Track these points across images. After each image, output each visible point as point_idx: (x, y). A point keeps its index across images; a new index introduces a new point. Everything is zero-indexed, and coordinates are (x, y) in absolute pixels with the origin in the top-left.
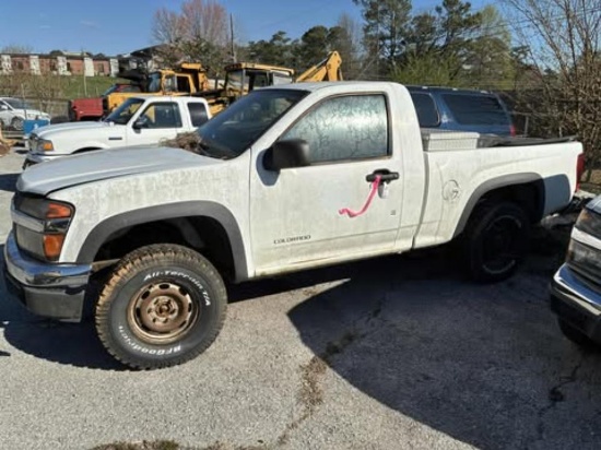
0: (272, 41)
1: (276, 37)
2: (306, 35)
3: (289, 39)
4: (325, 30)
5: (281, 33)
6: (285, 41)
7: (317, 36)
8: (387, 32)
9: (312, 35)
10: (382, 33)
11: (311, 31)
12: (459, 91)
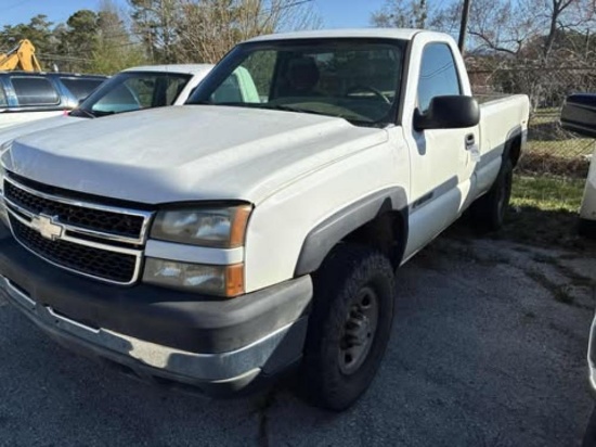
0: (31, 26)
1: (35, 21)
2: (71, 19)
3: (50, 23)
4: (93, 14)
5: (40, 16)
6: (46, 25)
7: (84, 21)
8: (158, 20)
9: (77, 19)
10: (151, 21)
11: (76, 15)
12: (83, 76)
